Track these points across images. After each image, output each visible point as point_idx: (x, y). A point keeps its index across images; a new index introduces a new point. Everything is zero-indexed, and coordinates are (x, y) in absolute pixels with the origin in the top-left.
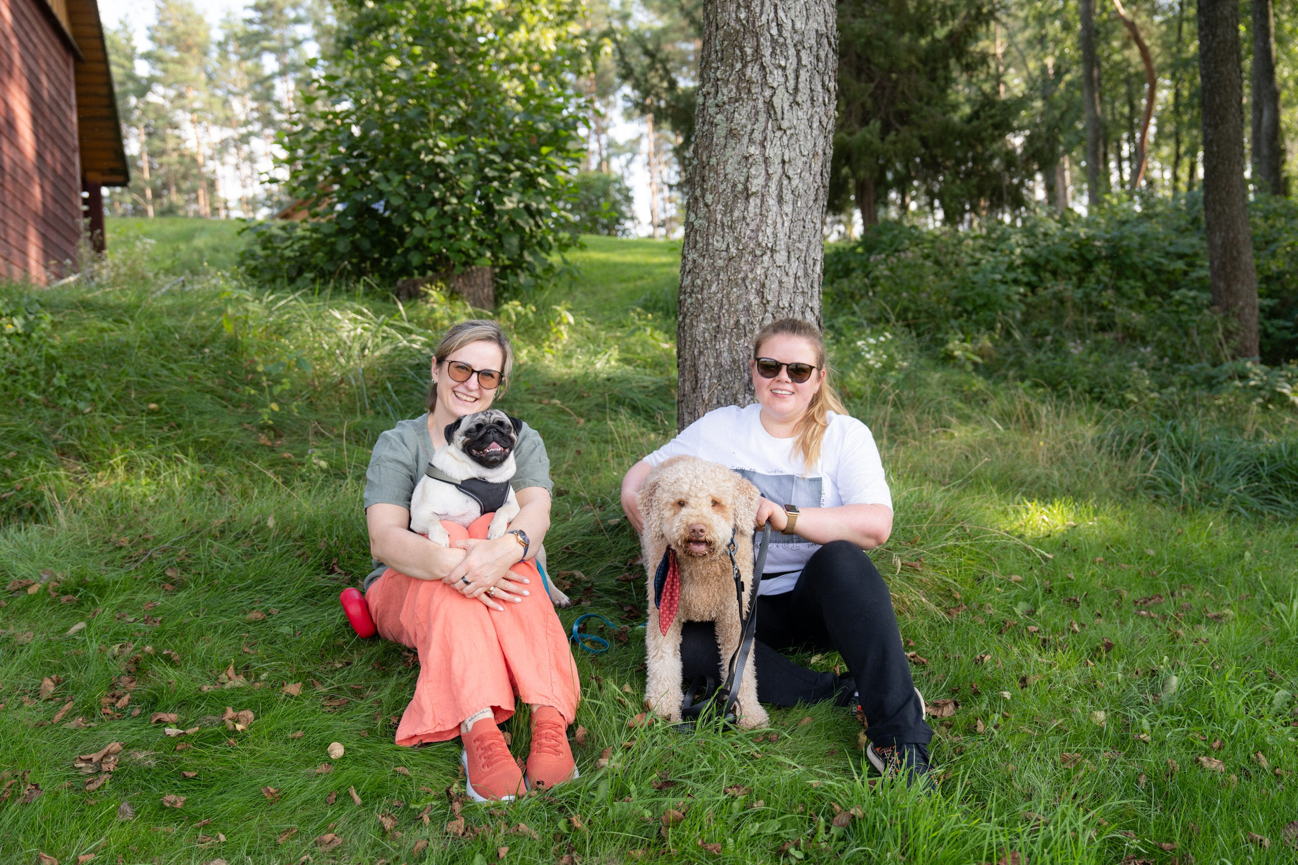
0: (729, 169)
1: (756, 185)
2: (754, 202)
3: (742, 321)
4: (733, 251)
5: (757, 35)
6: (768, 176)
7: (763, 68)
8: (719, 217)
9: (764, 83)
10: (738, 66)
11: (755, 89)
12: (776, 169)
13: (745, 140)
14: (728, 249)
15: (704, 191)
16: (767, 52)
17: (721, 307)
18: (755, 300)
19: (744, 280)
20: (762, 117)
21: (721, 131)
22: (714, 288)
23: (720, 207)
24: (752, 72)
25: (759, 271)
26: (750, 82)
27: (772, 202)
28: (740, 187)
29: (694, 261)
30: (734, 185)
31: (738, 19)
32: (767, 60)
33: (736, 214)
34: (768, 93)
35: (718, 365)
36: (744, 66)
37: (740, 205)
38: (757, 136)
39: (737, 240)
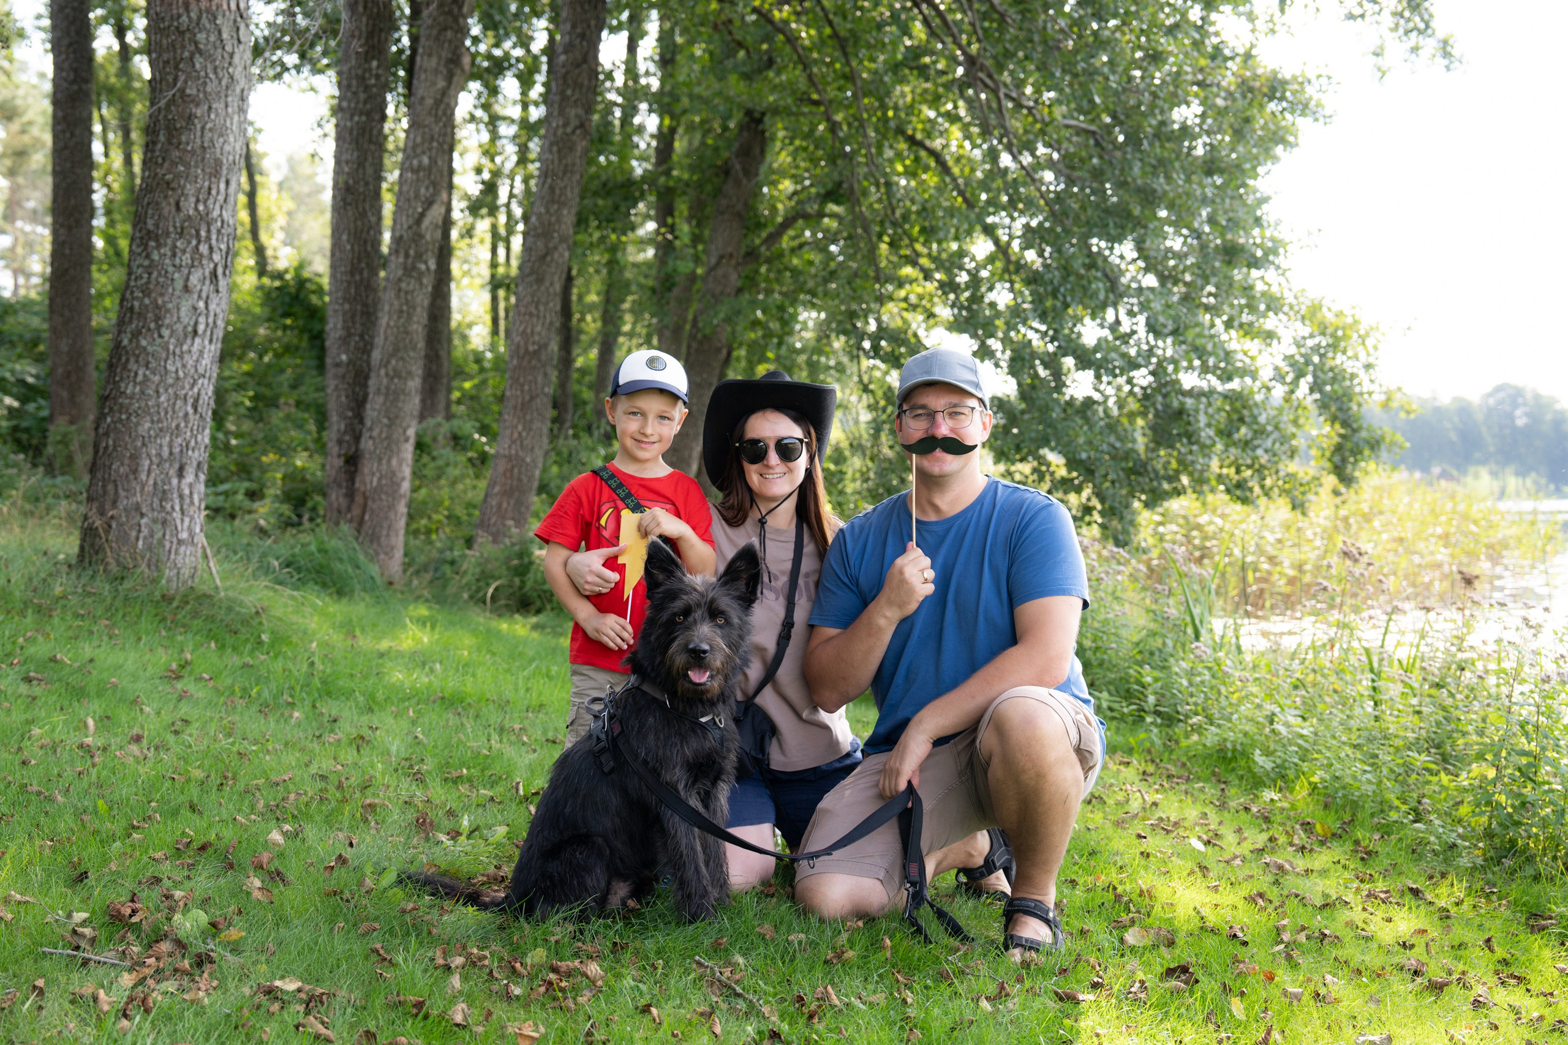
0: (183, 313)
1: (201, 328)
2: (198, 340)
3: (183, 425)
4: (181, 374)
5: (209, 225)
6: (207, 325)
7: (211, 248)
8: (171, 347)
9: (211, 259)
10: (194, 242)
11: (205, 262)
12: (211, 320)
13: (196, 296)
14: (177, 371)
15: (159, 328)
16: (214, 237)
17: (166, 413)
18: (190, 410)
19: (186, 395)
20: (207, 282)
21: (179, 284)
22: (162, 399)
23: (173, 340)
24: (204, 249)
25: (196, 390)
26: (201, 256)
27: (207, 342)
28: (190, 329)
29: (145, 375)
30: (185, 327)
31: (196, 209)
32: (214, 242)
33: (185, 348)
34: (212, 266)
35: (159, 455)
36: (199, 242)
37: (189, 341)
38: (204, 295)
39: (184, 366)
